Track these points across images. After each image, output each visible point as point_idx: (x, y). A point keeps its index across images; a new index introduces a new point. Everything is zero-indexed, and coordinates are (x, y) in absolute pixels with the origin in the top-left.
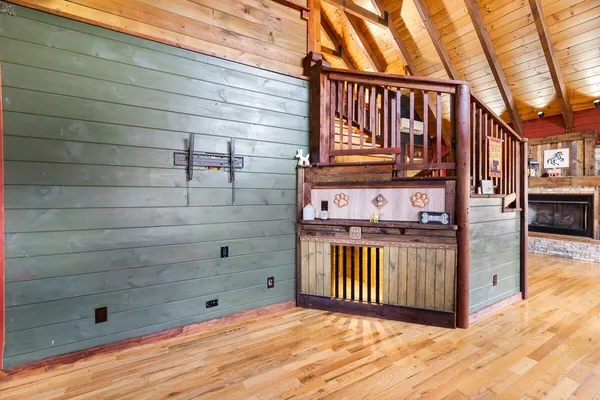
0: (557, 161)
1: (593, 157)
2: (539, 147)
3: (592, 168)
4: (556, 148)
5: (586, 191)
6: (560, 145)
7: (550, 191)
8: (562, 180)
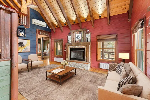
0: (78, 38)
1: (85, 36)
2: (75, 33)
3: (85, 40)
4: (78, 34)
5: (84, 47)
6: (79, 33)
7: (76, 47)
8: (79, 43)
